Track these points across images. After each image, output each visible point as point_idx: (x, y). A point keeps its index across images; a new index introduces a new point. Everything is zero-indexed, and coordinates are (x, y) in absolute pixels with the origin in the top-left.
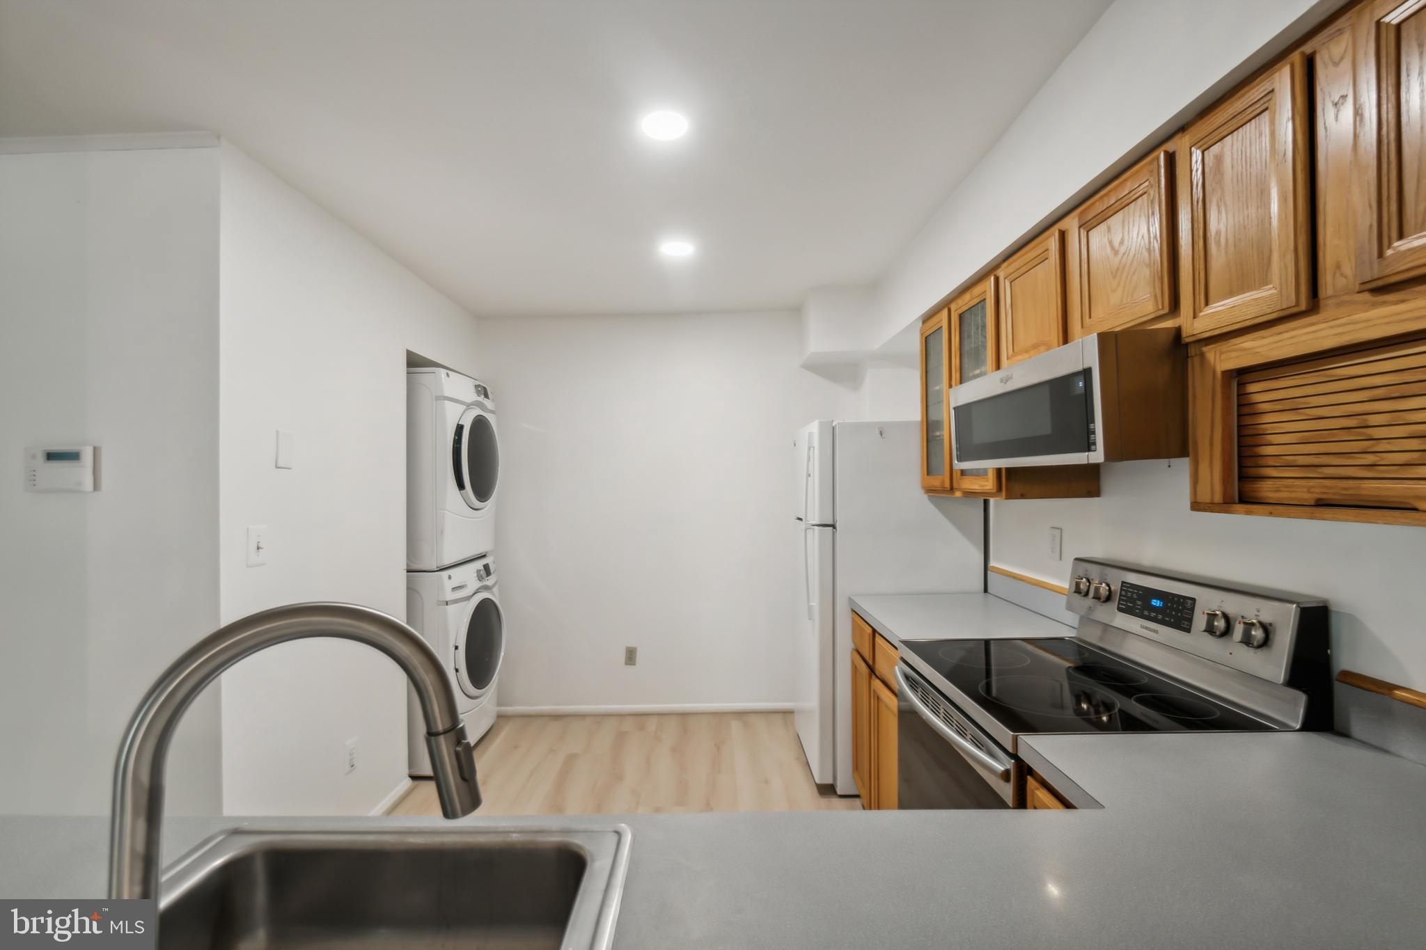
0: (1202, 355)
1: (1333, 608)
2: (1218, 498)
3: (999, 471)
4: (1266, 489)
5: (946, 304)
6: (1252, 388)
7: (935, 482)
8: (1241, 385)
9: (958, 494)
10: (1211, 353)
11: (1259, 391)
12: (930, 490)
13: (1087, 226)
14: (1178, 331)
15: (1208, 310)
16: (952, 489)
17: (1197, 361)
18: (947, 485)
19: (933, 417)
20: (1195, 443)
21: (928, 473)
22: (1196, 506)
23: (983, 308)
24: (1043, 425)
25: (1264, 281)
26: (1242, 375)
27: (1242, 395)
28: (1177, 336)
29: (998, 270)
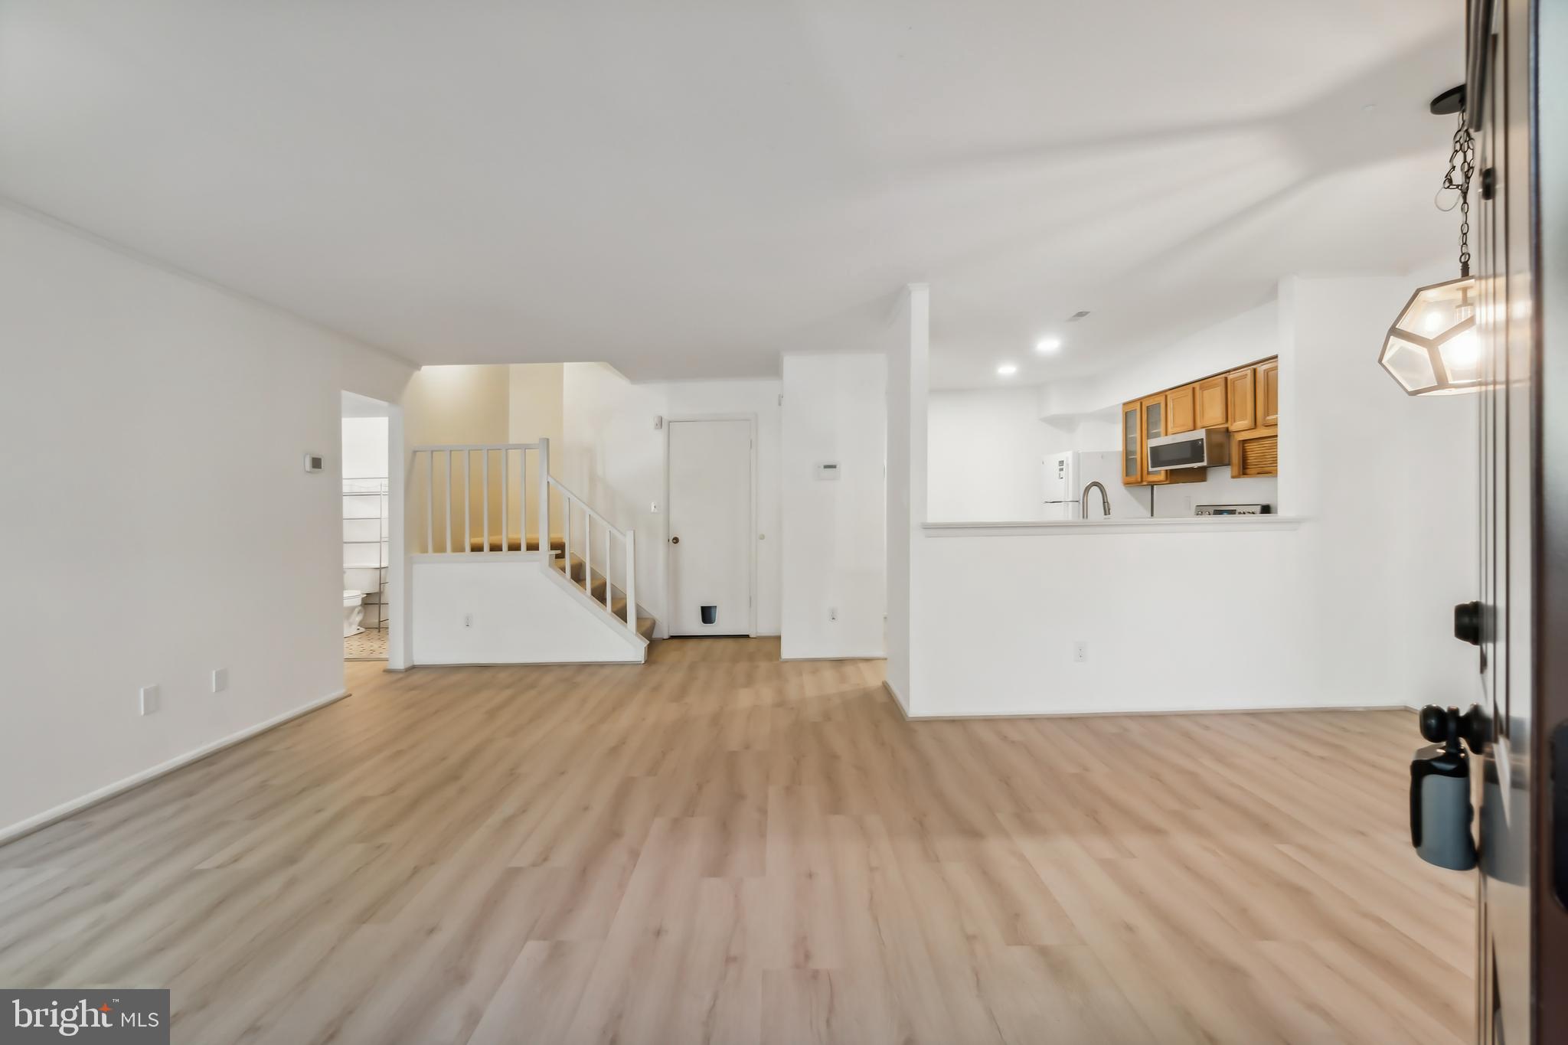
1: (1271, 506)
2: (1238, 474)
3: (1167, 470)
4: (1248, 471)
5: (1141, 400)
6: (1246, 445)
7: (1132, 479)
8: (1243, 444)
9: (1145, 483)
10: (1236, 434)
12: (1127, 484)
13: (1202, 388)
14: (1227, 429)
15: (1236, 423)
16: (1142, 481)
17: (1233, 437)
18: (1139, 480)
19: (1129, 449)
20: (1232, 461)
21: (1127, 475)
22: (1233, 477)
23: (1160, 407)
24: (1188, 454)
25: (1246, 420)
26: (1245, 441)
27: (1243, 447)
28: (1227, 430)
29: (1167, 393)
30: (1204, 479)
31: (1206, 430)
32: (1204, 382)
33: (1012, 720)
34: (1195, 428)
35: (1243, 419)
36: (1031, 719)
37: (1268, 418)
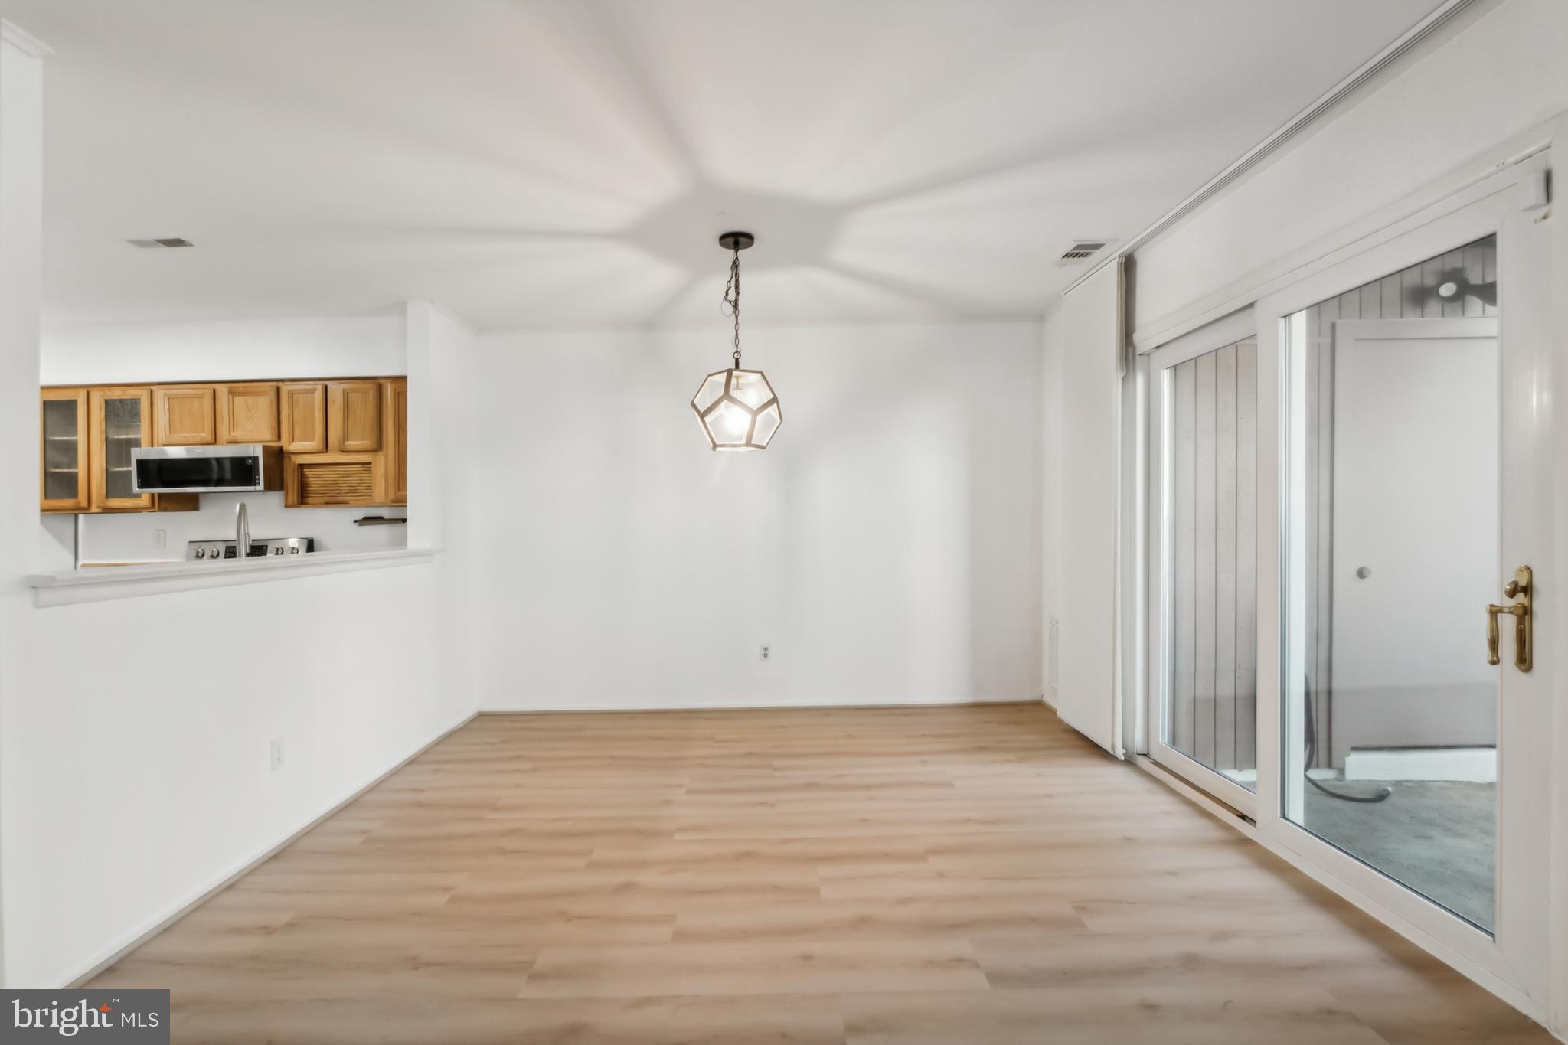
0: (290, 458)
2: (296, 503)
3: (152, 495)
4: (310, 500)
6: (306, 470)
7: (64, 503)
8: (302, 469)
10: (293, 457)
11: (307, 471)
13: (228, 392)
14: (282, 448)
15: (294, 444)
16: (89, 507)
17: (288, 459)
18: (84, 505)
19: (51, 457)
20: (287, 485)
21: (46, 498)
22: (287, 506)
23: (136, 402)
25: (313, 440)
26: (302, 466)
27: (302, 472)
28: (281, 450)
29: (153, 388)
30: (196, 508)
31: (263, 446)
32: (237, 387)
33: (203, 905)
34: (215, 442)
35: (304, 439)
36: (230, 887)
37: (347, 443)
